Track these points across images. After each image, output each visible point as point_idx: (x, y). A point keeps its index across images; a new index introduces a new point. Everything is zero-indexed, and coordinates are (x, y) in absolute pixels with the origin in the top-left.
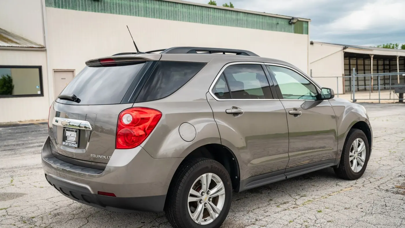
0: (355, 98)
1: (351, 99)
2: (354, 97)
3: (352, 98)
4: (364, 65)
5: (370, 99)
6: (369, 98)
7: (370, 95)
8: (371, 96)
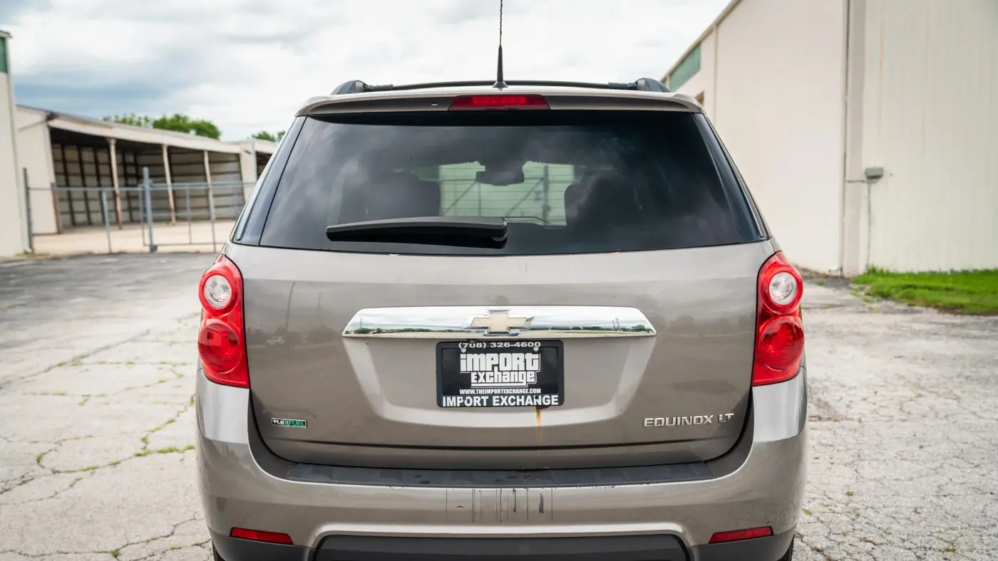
0: (155, 242)
1: (144, 245)
2: (151, 241)
3: (148, 242)
4: (97, 163)
5: (191, 244)
6: (188, 242)
7: (190, 233)
8: (193, 235)
